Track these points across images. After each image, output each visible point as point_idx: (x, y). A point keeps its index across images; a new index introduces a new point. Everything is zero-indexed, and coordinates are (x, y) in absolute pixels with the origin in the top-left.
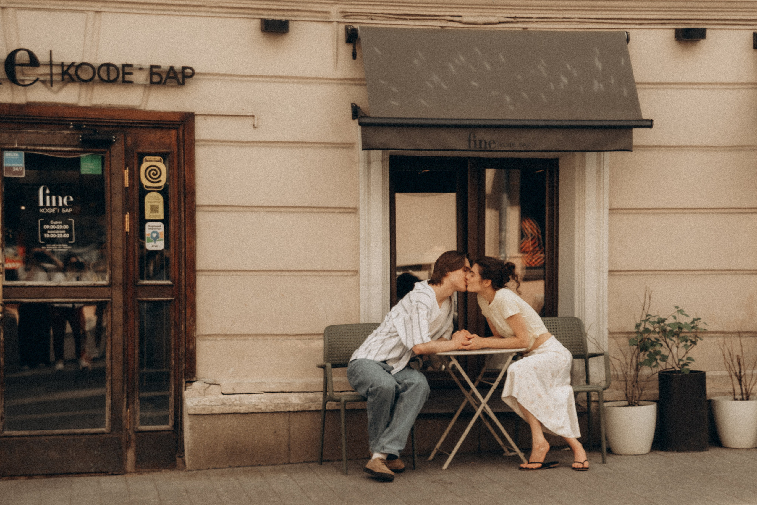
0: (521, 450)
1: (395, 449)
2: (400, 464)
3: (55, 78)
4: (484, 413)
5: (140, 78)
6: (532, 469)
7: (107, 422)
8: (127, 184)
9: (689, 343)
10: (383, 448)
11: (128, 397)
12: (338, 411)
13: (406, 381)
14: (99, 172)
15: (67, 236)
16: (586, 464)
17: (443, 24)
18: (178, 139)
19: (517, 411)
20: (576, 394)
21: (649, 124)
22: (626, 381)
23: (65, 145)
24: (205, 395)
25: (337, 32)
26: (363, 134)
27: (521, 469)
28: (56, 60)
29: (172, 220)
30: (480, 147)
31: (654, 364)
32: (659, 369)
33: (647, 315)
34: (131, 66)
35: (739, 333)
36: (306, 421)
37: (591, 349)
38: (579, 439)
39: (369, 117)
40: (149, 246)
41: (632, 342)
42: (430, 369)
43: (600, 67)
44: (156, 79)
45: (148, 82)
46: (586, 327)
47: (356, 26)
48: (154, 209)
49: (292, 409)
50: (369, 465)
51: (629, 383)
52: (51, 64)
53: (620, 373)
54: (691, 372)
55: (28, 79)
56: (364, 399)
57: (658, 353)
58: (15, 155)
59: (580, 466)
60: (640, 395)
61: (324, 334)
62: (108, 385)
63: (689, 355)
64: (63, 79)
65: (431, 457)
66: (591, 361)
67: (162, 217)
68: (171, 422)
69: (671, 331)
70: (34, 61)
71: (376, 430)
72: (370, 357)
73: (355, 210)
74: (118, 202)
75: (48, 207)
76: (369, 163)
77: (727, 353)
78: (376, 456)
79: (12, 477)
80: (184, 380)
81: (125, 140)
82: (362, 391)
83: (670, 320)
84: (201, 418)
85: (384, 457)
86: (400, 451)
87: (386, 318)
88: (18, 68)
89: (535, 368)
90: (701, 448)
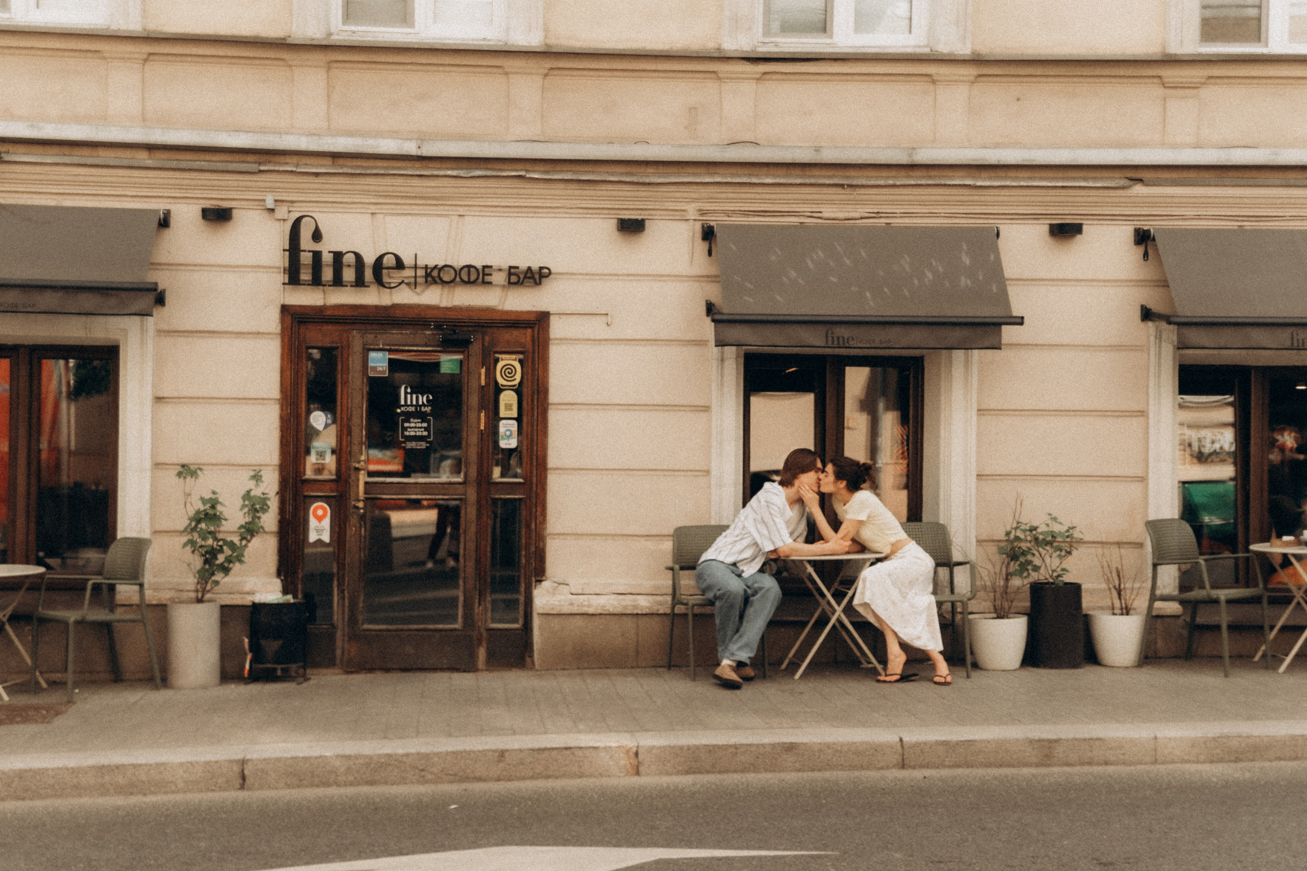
0: (880, 662)
1: (744, 656)
2: (750, 672)
3: (419, 280)
4: (839, 620)
5: (499, 278)
6: (890, 682)
7: (460, 620)
8: (483, 383)
9: (1063, 553)
10: (733, 654)
11: (480, 596)
12: (686, 615)
13: (756, 585)
14: (457, 371)
15: (425, 433)
16: (949, 679)
17: (803, 220)
18: (533, 336)
19: (872, 620)
20: (939, 604)
21: (1020, 321)
22: (995, 592)
23: (426, 345)
24: (554, 594)
25: (694, 230)
26: (716, 331)
27: (878, 681)
28: (420, 263)
29: (525, 419)
30: (838, 343)
31: (1025, 574)
32: (1031, 580)
33: (1018, 523)
34: (491, 267)
35: (1119, 544)
36: (655, 623)
37: (957, 556)
38: (941, 652)
39: (722, 314)
40: (503, 444)
41: (1001, 551)
42: (785, 574)
43: (968, 262)
44: (514, 279)
45: (506, 283)
46: (952, 534)
47: (712, 224)
48: (509, 407)
49: (640, 612)
50: (718, 672)
51: (998, 595)
52: (416, 267)
53: (988, 583)
54: (1066, 584)
55: (394, 281)
56: (711, 603)
57: (1029, 562)
58: (380, 355)
59: (943, 680)
60: (1010, 608)
61: (673, 536)
62: (461, 582)
63: (1063, 566)
64: (426, 282)
65: (784, 666)
66: (957, 570)
67: (516, 416)
68: (521, 621)
69: (1044, 539)
70: (400, 264)
71: (725, 634)
72: (720, 558)
73: (706, 409)
74: (473, 400)
75: (408, 406)
76: (722, 360)
77: (1105, 565)
78: (726, 662)
79: (371, 670)
80: (533, 579)
81: (483, 339)
82: (710, 595)
83: (1042, 528)
84: (550, 618)
85: (734, 664)
86: (750, 658)
87: (736, 520)
88: (384, 271)
89: (889, 575)
90: (1075, 666)
